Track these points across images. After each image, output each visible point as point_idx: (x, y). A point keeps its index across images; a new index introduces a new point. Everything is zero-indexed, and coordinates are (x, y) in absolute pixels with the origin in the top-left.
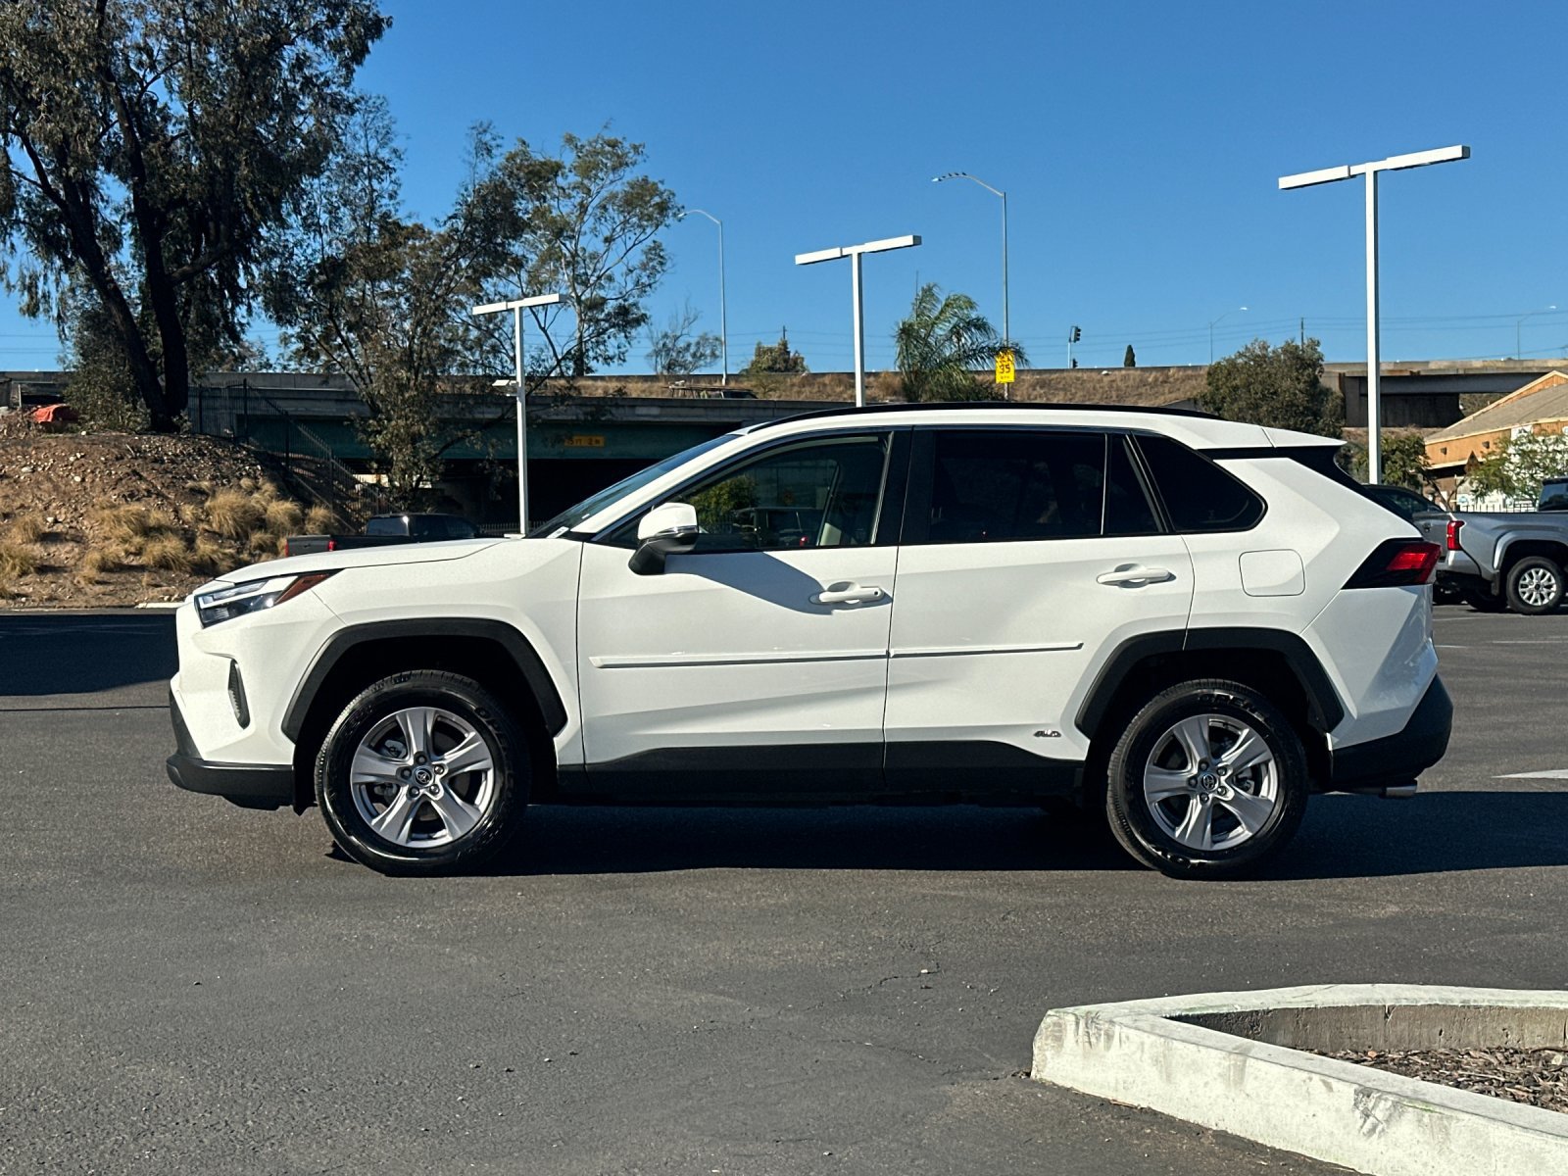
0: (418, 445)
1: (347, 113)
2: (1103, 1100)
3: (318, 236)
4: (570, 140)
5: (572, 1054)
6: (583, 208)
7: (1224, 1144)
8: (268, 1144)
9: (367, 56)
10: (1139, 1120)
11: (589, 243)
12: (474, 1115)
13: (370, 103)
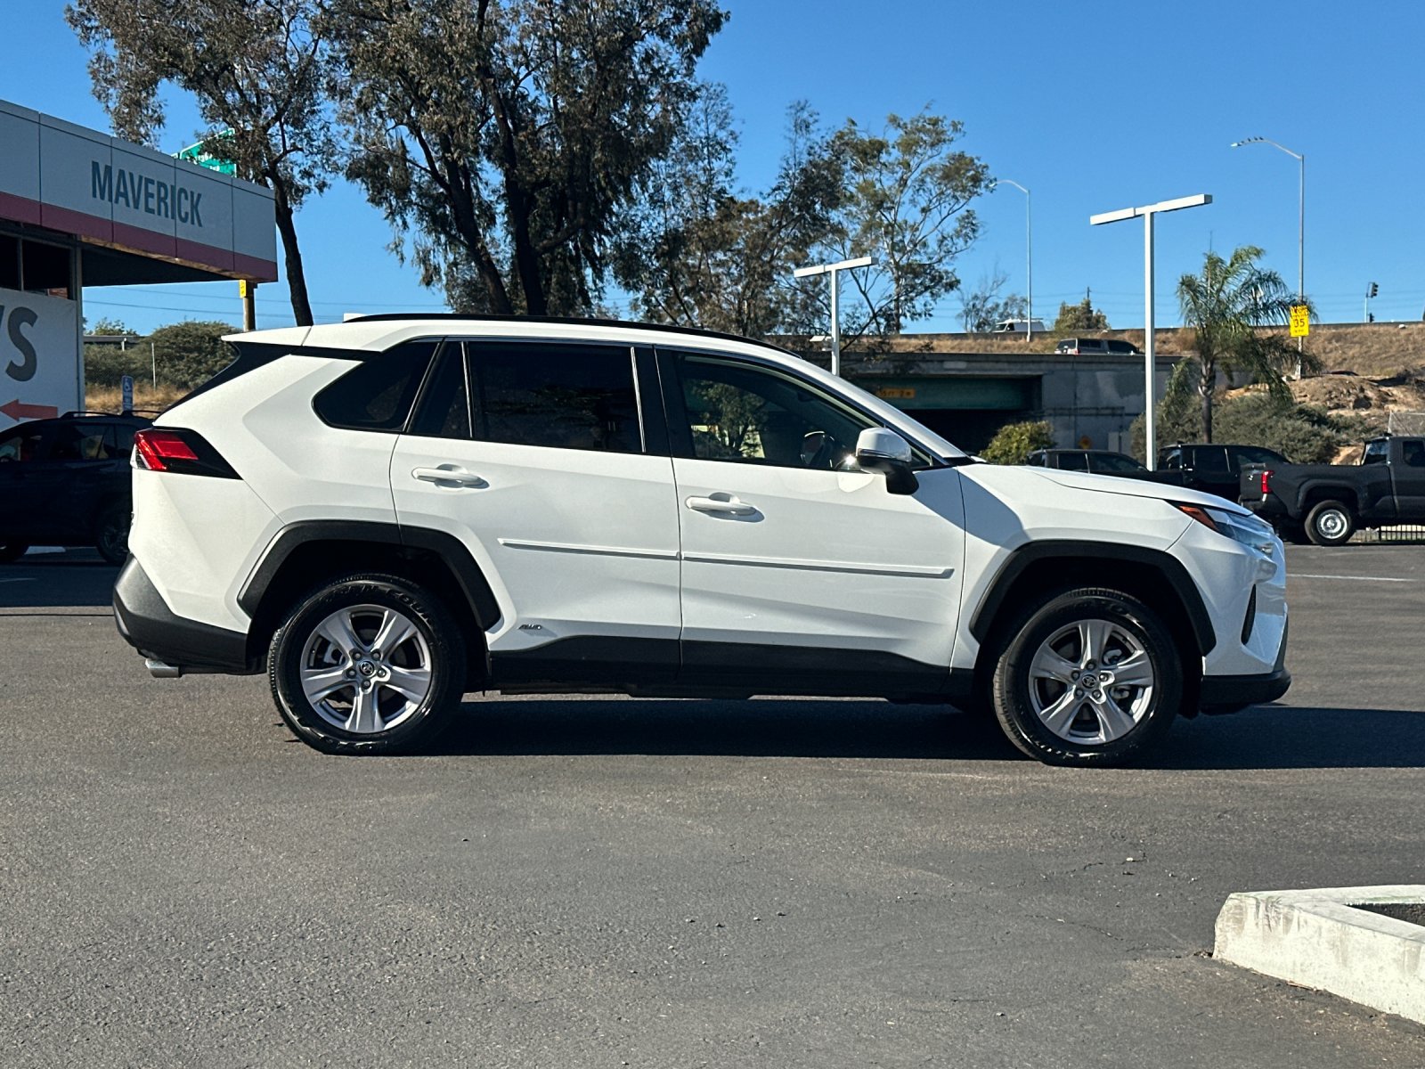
0: (745, 397)
1: (689, 100)
2: (1280, 981)
3: (662, 213)
4: (894, 121)
5: (780, 914)
6: (903, 183)
7: (1396, 1027)
8: (494, 976)
9: (707, 48)
10: (1313, 1001)
11: (907, 213)
12: (681, 962)
13: (712, 90)
